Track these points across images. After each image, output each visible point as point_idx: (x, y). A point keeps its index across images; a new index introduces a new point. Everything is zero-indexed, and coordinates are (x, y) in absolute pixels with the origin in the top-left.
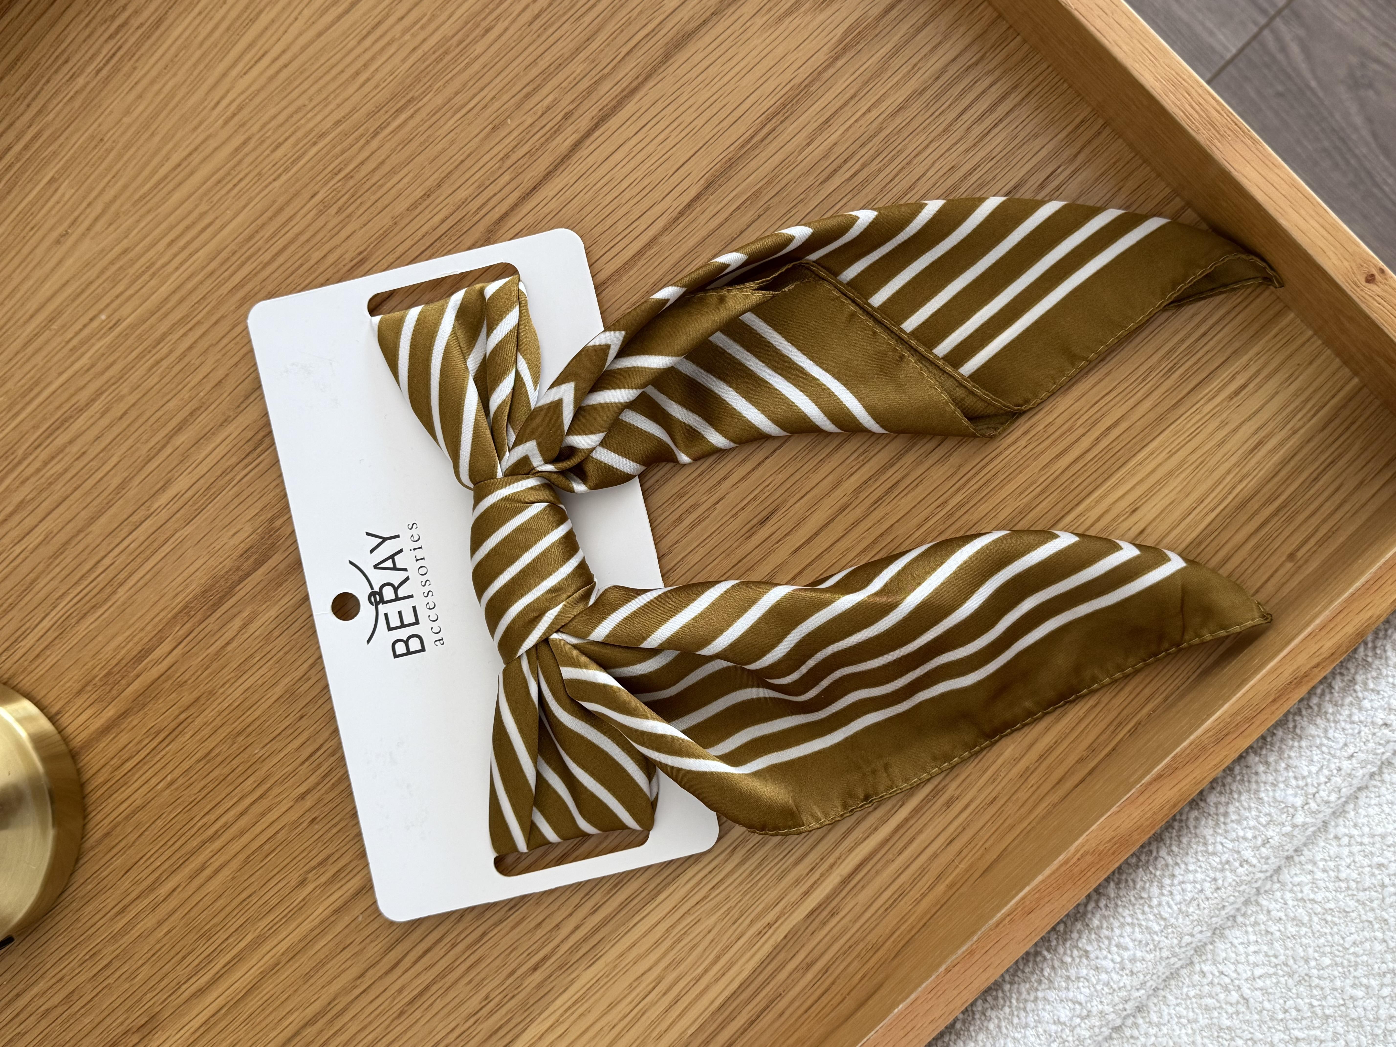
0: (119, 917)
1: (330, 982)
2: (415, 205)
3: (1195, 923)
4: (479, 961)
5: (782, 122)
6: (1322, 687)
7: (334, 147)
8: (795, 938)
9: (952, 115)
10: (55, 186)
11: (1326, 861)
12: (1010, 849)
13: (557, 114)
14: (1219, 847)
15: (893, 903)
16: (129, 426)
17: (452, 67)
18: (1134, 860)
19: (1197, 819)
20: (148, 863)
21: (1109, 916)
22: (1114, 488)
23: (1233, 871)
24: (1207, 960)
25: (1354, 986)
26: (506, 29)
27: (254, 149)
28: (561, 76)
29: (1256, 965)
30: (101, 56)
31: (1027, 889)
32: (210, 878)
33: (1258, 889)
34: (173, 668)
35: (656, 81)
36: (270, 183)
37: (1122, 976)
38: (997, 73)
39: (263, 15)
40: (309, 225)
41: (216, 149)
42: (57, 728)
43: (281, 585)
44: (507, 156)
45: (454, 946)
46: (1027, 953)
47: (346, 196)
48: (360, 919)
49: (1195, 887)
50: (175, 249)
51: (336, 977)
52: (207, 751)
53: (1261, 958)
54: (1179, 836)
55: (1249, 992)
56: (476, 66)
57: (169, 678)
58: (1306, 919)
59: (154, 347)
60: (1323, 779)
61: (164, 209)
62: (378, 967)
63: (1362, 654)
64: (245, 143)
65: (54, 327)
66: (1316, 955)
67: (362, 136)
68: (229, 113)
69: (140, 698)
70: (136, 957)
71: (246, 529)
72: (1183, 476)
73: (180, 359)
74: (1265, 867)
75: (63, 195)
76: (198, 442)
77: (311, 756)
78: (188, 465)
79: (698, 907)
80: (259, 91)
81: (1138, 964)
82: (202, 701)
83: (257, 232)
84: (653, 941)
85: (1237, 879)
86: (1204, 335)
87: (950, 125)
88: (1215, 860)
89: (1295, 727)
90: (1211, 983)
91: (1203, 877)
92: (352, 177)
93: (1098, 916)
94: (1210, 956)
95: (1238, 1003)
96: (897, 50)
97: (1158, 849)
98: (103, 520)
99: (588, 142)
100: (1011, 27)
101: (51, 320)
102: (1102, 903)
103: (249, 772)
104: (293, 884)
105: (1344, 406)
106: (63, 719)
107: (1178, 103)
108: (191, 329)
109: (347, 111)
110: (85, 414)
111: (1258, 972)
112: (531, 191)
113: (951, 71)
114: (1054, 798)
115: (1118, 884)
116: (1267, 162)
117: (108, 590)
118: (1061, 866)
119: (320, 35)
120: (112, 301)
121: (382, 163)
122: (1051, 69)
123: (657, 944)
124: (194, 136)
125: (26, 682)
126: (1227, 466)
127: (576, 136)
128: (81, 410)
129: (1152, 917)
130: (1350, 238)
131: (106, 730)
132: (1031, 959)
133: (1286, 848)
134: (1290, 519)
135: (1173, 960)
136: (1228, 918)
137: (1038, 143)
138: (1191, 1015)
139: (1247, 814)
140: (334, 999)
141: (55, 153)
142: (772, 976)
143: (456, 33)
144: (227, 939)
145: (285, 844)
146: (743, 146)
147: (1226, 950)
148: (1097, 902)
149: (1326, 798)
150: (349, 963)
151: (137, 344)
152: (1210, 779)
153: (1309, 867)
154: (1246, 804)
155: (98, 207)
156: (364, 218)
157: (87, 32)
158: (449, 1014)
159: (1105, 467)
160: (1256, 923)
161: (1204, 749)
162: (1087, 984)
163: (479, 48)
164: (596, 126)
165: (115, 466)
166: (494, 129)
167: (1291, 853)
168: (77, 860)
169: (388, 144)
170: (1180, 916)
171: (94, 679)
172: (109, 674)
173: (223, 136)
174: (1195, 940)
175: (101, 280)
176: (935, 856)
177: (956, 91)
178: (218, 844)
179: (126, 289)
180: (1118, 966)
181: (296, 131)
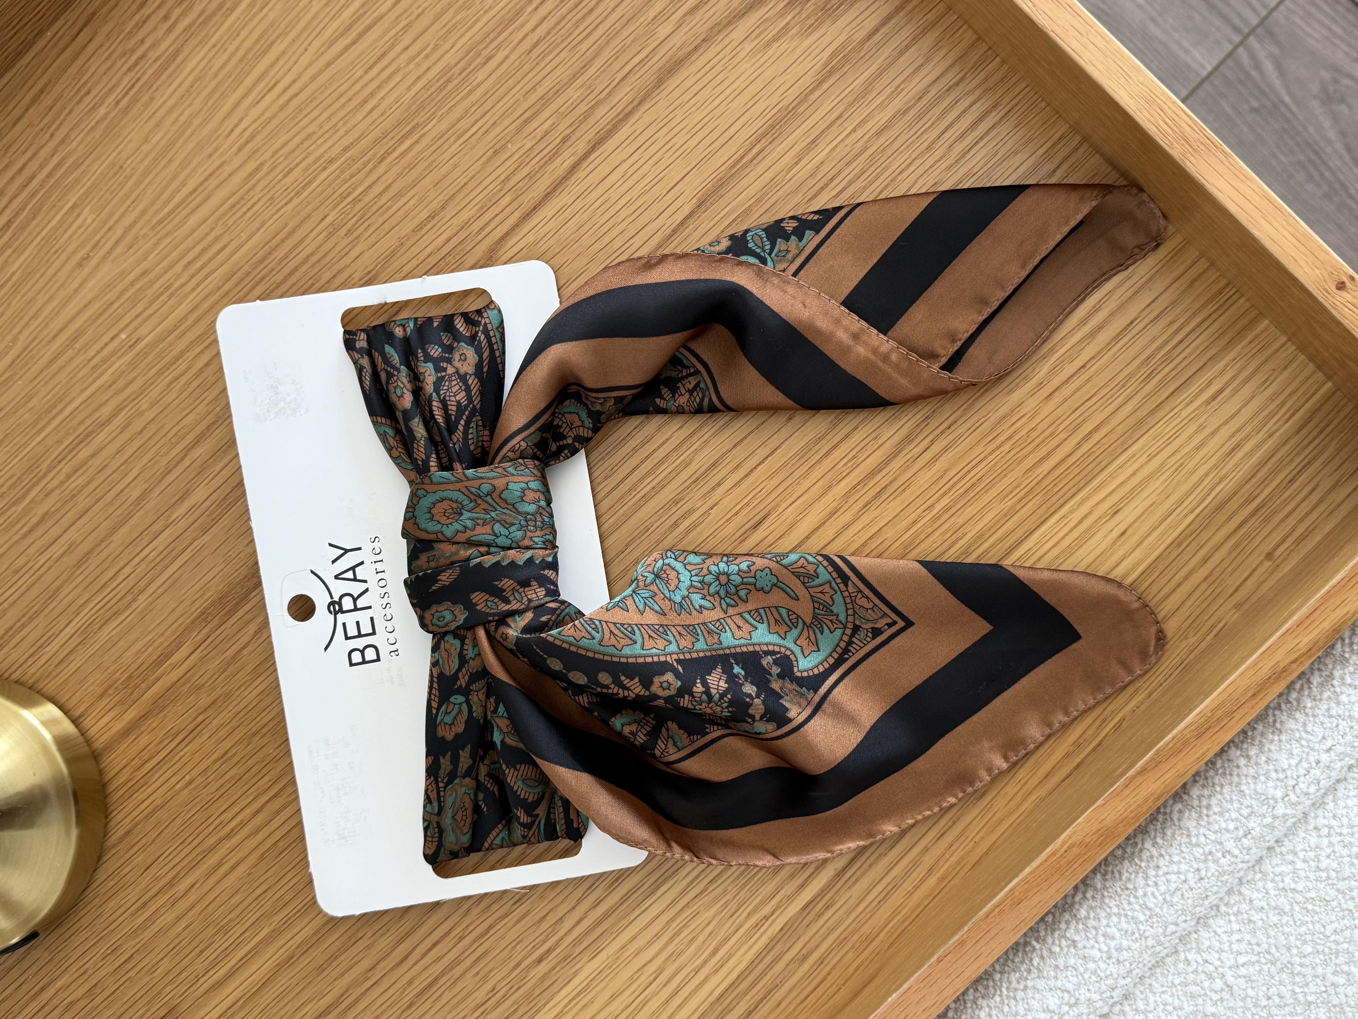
0: (140, 913)
1: (342, 975)
2: (420, 227)
3: (1180, 912)
4: (486, 953)
5: (770, 143)
6: (1300, 682)
7: (343, 172)
8: (791, 930)
9: (934, 134)
10: (78, 211)
11: (1306, 851)
12: (999, 842)
13: (555, 138)
14: (1202, 839)
15: (886, 896)
16: (149, 439)
17: (456, 94)
18: (1119, 852)
19: (1180, 811)
20: (168, 860)
21: (1096, 907)
22: (1096, 490)
23: (1216, 862)
24: (1192, 948)
25: (1335, 973)
26: (507, 57)
27: (267, 174)
28: (560, 101)
29: (1239, 953)
30: (121, 88)
31: (1016, 881)
32: (227, 874)
33: (1240, 879)
34: (192, 671)
35: (650, 105)
36: (282, 207)
37: (1109, 964)
38: (977, 93)
39: (273, 47)
40: (320, 246)
41: (230, 175)
42: (80, 730)
44: (508, 179)
45: (461, 939)
46: (1017, 944)
47: (355, 219)
49: (1179, 878)
50: (191, 270)
51: (348, 970)
52: (223, 751)
53: (1244, 946)
54: (1163, 829)
55: (1232, 979)
56: (478, 93)
57: (188, 681)
58: (1287, 908)
59: (172, 365)
60: (1302, 772)
61: (181, 233)
62: (388, 960)
63: (1340, 650)
64: (258, 169)
65: (77, 346)
66: (1298, 943)
67: (369, 161)
68: (242, 140)
69: (160, 701)
70: (156, 951)
72: (1163, 478)
73: (197, 375)
74: (1247, 858)
75: (86, 219)
78: (205, 476)
79: (697, 900)
80: (271, 119)
81: (1125, 953)
82: (219, 703)
83: (270, 253)
84: (655, 933)
85: (1220, 870)
86: (1181, 342)
87: (933, 143)
88: (1198, 852)
89: (1275, 721)
90: (1196, 971)
91: (1187, 868)
92: (360, 200)
93: (1085, 906)
94: (1194, 945)
95: (1222, 990)
96: (881, 72)
97: (1143, 841)
98: (123, 530)
99: (585, 164)
100: (990, 48)
101: (74, 339)
102: (1089, 894)
103: (264, 771)
105: (1318, 409)
106: (85, 723)
107: (1152, 119)
108: (207, 347)
109: (354, 139)
110: (107, 429)
111: (1241, 960)
112: (531, 211)
113: (933, 91)
114: (1042, 792)
115: (1104, 875)
116: (1239, 174)
117: (129, 597)
118: (1049, 857)
119: (329, 64)
120: (132, 321)
121: (389, 186)
122: (1029, 88)
123: (657, 936)
124: (209, 163)
125: (50, 687)
126: (1206, 468)
127: (574, 159)
128: (103, 425)
129: (1137, 908)
130: (1320, 247)
131: (127, 732)
132: (1021, 949)
133: (1267, 838)
134: (1267, 520)
135: (1158, 949)
136: (1211, 908)
138: (1176, 1002)
139: (1230, 807)
140: (346, 991)
141: (77, 181)
142: (770, 967)
143: (459, 62)
144: (243, 933)
146: (733, 166)
147: (1209, 938)
148: (1084, 893)
149: (1305, 790)
150: (360, 956)
151: (156, 362)
152: (1192, 772)
153: (1290, 857)
154: (1228, 797)
155: (119, 232)
156: (372, 239)
157: (108, 64)
158: (458, 1005)
159: (1087, 470)
161: (1186, 743)
162: (1075, 973)
163: (481, 76)
164: (593, 149)
165: (135, 478)
167: (1272, 843)
168: (100, 858)
169: (395, 169)
170: (1165, 906)
171: (115, 683)
172: (130, 677)
173: (237, 162)
174: (1179, 929)
175: (122, 301)
176: (926, 850)
177: (938, 110)
178: (234, 841)
179: (146, 309)
180: (1105, 955)
181: (306, 157)
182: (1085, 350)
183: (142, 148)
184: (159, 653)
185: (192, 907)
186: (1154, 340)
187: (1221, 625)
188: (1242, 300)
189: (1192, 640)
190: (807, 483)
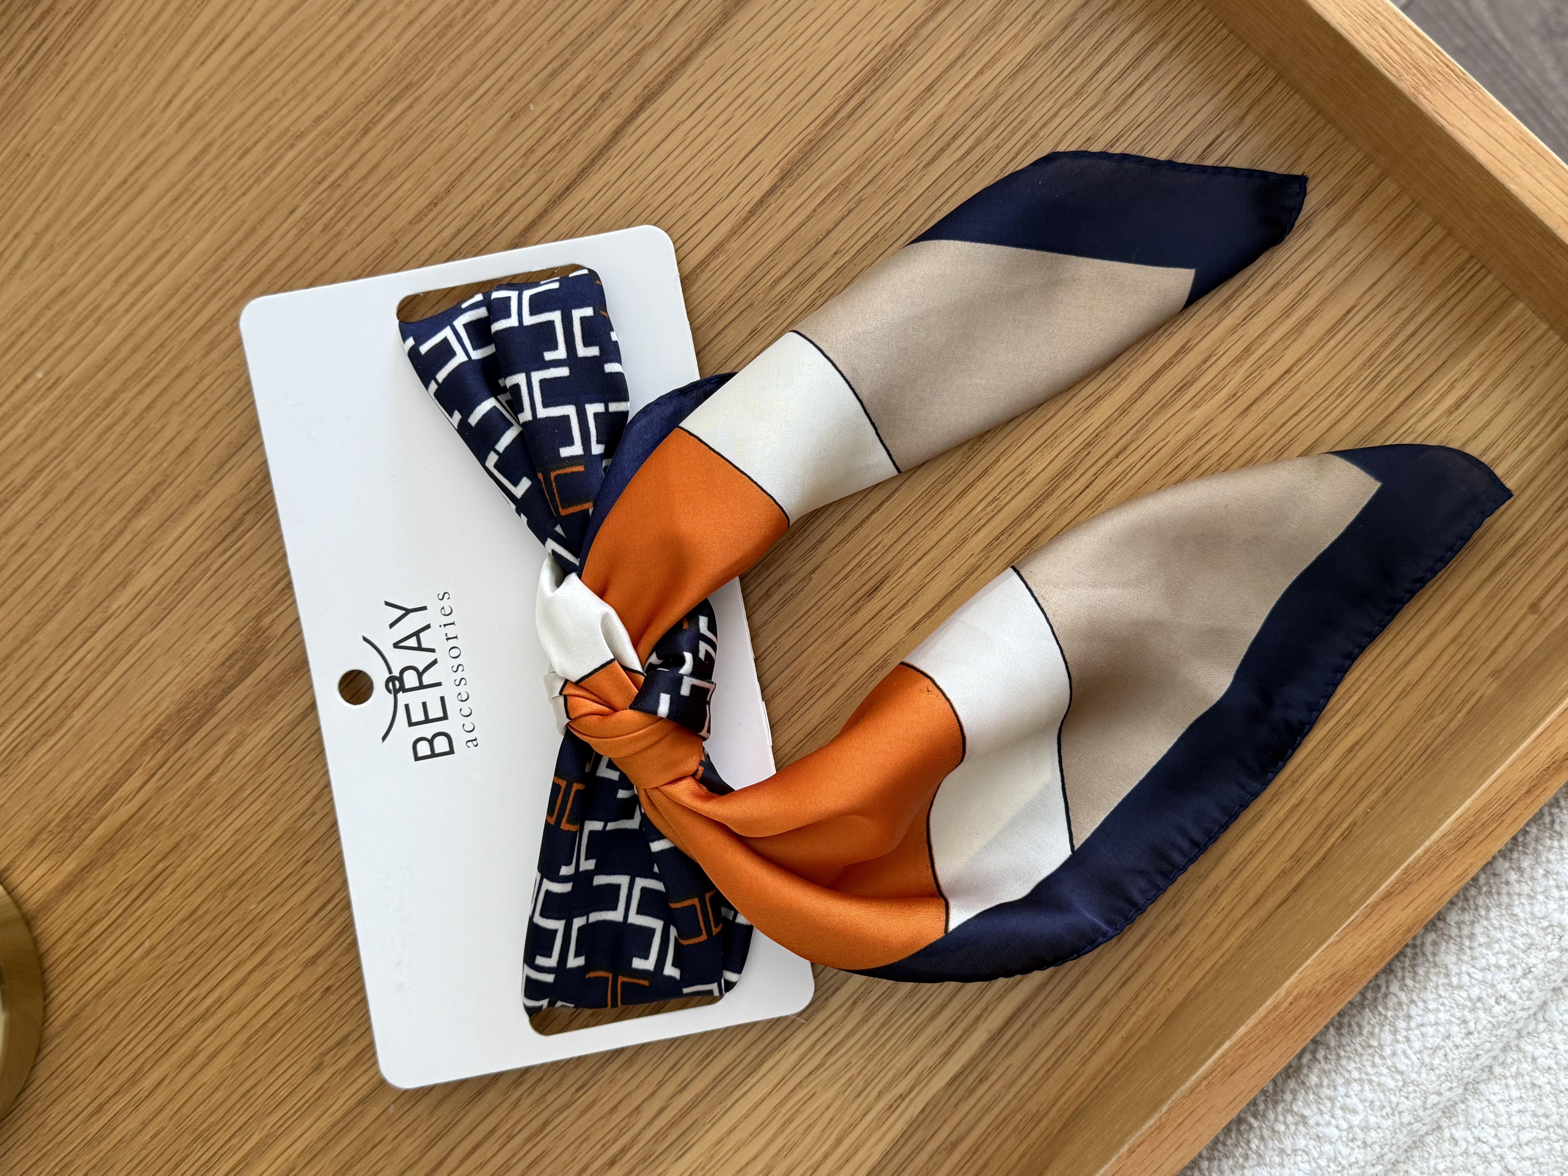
0: (94, 1118)
2: (418, 218)
3: (1443, 1078)
4: (543, 1155)
5: (872, 92)
7: (315, 149)
8: (935, 1112)
9: (1084, 74)
12: (1198, 989)
13: (592, 94)
14: (1466, 979)
15: (1054, 1064)
16: (77, 508)
17: (458, 43)
18: (1359, 1001)
19: (1435, 943)
20: (127, 1050)
21: (1330, 1071)
23: (1488, 1010)
24: (1459, 1123)
27: (217, 157)
28: (595, 46)
29: (1522, 1128)
30: (22, 51)
31: (1227, 1045)
32: (204, 1066)
33: (1519, 1032)
34: (146, 807)
35: (713, 48)
36: (238, 199)
37: (1353, 1149)
38: (1139, 19)
40: (289, 248)
41: (169, 160)
42: (5, 888)
43: (274, 698)
44: (531, 150)
45: (510, 1138)
46: (1230, 1124)
47: (333, 210)
48: (392, 1109)
49: (1437, 1030)
50: (124, 286)
52: (192, 908)
53: (1527, 1118)
54: (1413, 966)
55: (1514, 1162)
56: (488, 40)
57: (141, 819)
59: (104, 410)
61: (108, 238)
64: (205, 150)
67: (350, 133)
68: (184, 114)
69: (107, 846)
70: (118, 1167)
71: (227, 630)
73: (137, 422)
74: (1528, 1003)
76: (162, 525)
77: (321, 909)
78: (152, 553)
79: (812, 1077)
80: (219, 85)
81: (1373, 1133)
82: (183, 846)
83: (224, 260)
84: (760, 1121)
85: (1494, 1021)
86: (1413, 335)
87: (1084, 86)
88: (1461, 996)
89: (1553, 822)
90: (1466, 1152)
91: (1447, 1017)
92: (339, 186)
93: (1316, 1071)
94: (1462, 1118)
97: (1388, 983)
98: (51, 627)
99: (631, 128)
102: (1320, 1055)
103: (246, 932)
104: (306, 1069)
107: (1373, 43)
108: (147, 385)
109: (330, 104)
110: (23, 496)
111: (1525, 1136)
112: (563, 193)
113: (1082, 19)
114: (1251, 923)
115: (1339, 1029)
116: (1488, 111)
117: (62, 714)
118: (1270, 1012)
120: (49, 355)
121: (376, 165)
122: (1206, 11)
123: (762, 1126)
124: (141, 145)
127: (617, 122)
128: (18, 492)
129: (1385, 1071)
131: (66, 887)
132: (1234, 1128)
133: (1554, 978)
134: (1530, 561)
135: (1416, 1126)
136: (1482, 1070)
137: (1194, 104)
139: (1499, 936)
142: (908, 1160)
144: (229, 1140)
145: (293, 1021)
146: (825, 124)
147: (1482, 1109)
148: (1314, 1053)
150: (380, 1165)
151: (82, 407)
152: (1451, 895)
154: (1496, 923)
155: (28, 239)
156: (357, 236)
160: (1518, 1075)
161: (1443, 857)
162: (1306, 1158)
163: (491, 17)
164: (641, 108)
165: (62, 559)
166: (514, 117)
167: (1559, 983)
168: (39, 1051)
169: (383, 142)
170: (1423, 1070)
171: (49, 824)
172: (67, 817)
173: (177, 142)
174: (1443, 1099)
175: (35, 329)
176: (1105, 1002)
177: (1089, 43)
178: (211, 1023)
179: (66, 339)
180: (1345, 1133)
181: (268, 132)
182: (1290, 350)
183: (55, 128)
184: (104, 784)
185: (162, 1109)
186: (1377, 334)
187: (1475, 698)
188: (1490, 278)
189: (1439, 719)
190: (935, 535)
